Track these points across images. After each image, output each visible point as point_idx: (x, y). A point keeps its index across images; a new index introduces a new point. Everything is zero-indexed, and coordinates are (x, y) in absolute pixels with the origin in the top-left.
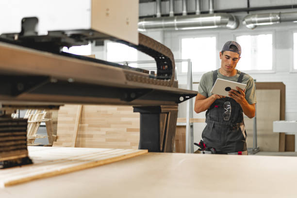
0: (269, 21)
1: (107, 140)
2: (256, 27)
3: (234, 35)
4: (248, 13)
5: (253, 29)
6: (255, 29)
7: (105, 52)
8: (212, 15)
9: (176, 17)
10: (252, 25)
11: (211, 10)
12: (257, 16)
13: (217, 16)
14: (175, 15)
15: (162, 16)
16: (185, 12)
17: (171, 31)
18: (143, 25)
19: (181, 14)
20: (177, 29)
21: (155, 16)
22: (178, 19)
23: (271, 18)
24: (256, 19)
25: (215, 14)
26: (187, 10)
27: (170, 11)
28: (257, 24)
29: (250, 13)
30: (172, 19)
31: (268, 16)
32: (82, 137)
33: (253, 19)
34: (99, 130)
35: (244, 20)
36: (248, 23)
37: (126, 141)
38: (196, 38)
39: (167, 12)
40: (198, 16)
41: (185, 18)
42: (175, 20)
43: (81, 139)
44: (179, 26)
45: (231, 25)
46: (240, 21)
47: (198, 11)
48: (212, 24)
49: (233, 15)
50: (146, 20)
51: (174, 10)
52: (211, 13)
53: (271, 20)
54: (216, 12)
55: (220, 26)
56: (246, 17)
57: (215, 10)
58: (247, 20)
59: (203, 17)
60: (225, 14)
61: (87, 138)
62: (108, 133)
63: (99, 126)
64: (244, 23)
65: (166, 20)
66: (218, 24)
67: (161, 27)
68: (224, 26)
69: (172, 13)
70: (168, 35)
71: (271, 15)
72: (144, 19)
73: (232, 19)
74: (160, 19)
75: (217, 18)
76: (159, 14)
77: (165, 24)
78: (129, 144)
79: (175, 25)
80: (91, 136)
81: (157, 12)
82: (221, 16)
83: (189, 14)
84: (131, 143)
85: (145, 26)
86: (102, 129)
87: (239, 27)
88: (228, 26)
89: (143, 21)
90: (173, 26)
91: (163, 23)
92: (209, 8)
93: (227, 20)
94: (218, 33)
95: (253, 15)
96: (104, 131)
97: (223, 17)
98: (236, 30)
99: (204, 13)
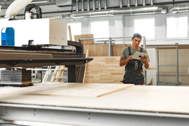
0: (185, 9)
1: (101, 79)
2: (178, 12)
3: (165, 18)
4: (173, 5)
5: (176, 14)
6: (177, 14)
7: (89, 28)
8: (152, 6)
9: (131, 7)
10: (176, 12)
11: (152, 3)
12: (178, 6)
13: (155, 6)
14: (131, 6)
15: (123, 7)
16: (136, 4)
17: (128, 15)
18: (112, 12)
19: (134, 6)
20: (132, 14)
21: (119, 7)
22: (132, 9)
23: (187, 8)
24: (178, 8)
25: (154, 5)
26: (138, 3)
27: (128, 4)
28: (179, 11)
29: (175, 5)
30: (129, 9)
31: (185, 7)
32: (88, 78)
33: (176, 8)
34: (97, 74)
35: (171, 9)
36: (173, 11)
37: (111, 79)
38: (143, 20)
39: (126, 5)
40: (144, 7)
41: (137, 8)
42: (131, 9)
43: (87, 78)
44: (133, 13)
45: (164, 12)
46: (169, 9)
47: (144, 4)
48: (152, 11)
49: (164, 5)
50: (114, 10)
51: (130, 4)
52: (152, 5)
53: (187, 9)
54: (155, 4)
55: (157, 13)
56: (173, 7)
57: (154, 3)
58: (173, 9)
59: (147, 7)
60: (160, 5)
61: (90, 78)
62: (101, 76)
63: (96, 72)
64: (171, 10)
65: (125, 9)
66: (156, 11)
67: (122, 13)
68: (159, 12)
69: (129, 5)
70: (126, 18)
71: (187, 6)
72: (113, 9)
73: (164, 8)
74: (122, 9)
75: (155, 8)
76: (121, 6)
77: (124, 12)
78: (112, 81)
79: (131, 12)
80: (92, 77)
81: (120, 5)
82: (157, 6)
83: (139, 5)
84: (114, 81)
85: (113, 13)
86: (98, 73)
87: (168, 12)
88: (162, 12)
89: (112, 10)
90: (129, 13)
91: (124, 11)
92: (151, 2)
93: (161, 9)
94: (156, 16)
95: (177, 6)
96: (99, 74)
97: (159, 7)
98: (166, 15)
99: (148, 5)
